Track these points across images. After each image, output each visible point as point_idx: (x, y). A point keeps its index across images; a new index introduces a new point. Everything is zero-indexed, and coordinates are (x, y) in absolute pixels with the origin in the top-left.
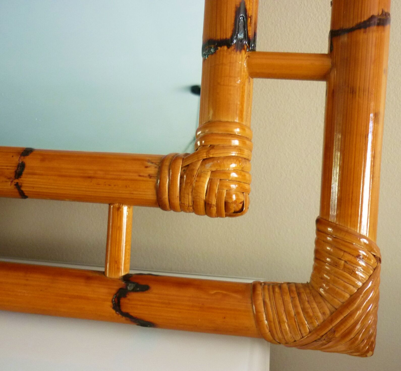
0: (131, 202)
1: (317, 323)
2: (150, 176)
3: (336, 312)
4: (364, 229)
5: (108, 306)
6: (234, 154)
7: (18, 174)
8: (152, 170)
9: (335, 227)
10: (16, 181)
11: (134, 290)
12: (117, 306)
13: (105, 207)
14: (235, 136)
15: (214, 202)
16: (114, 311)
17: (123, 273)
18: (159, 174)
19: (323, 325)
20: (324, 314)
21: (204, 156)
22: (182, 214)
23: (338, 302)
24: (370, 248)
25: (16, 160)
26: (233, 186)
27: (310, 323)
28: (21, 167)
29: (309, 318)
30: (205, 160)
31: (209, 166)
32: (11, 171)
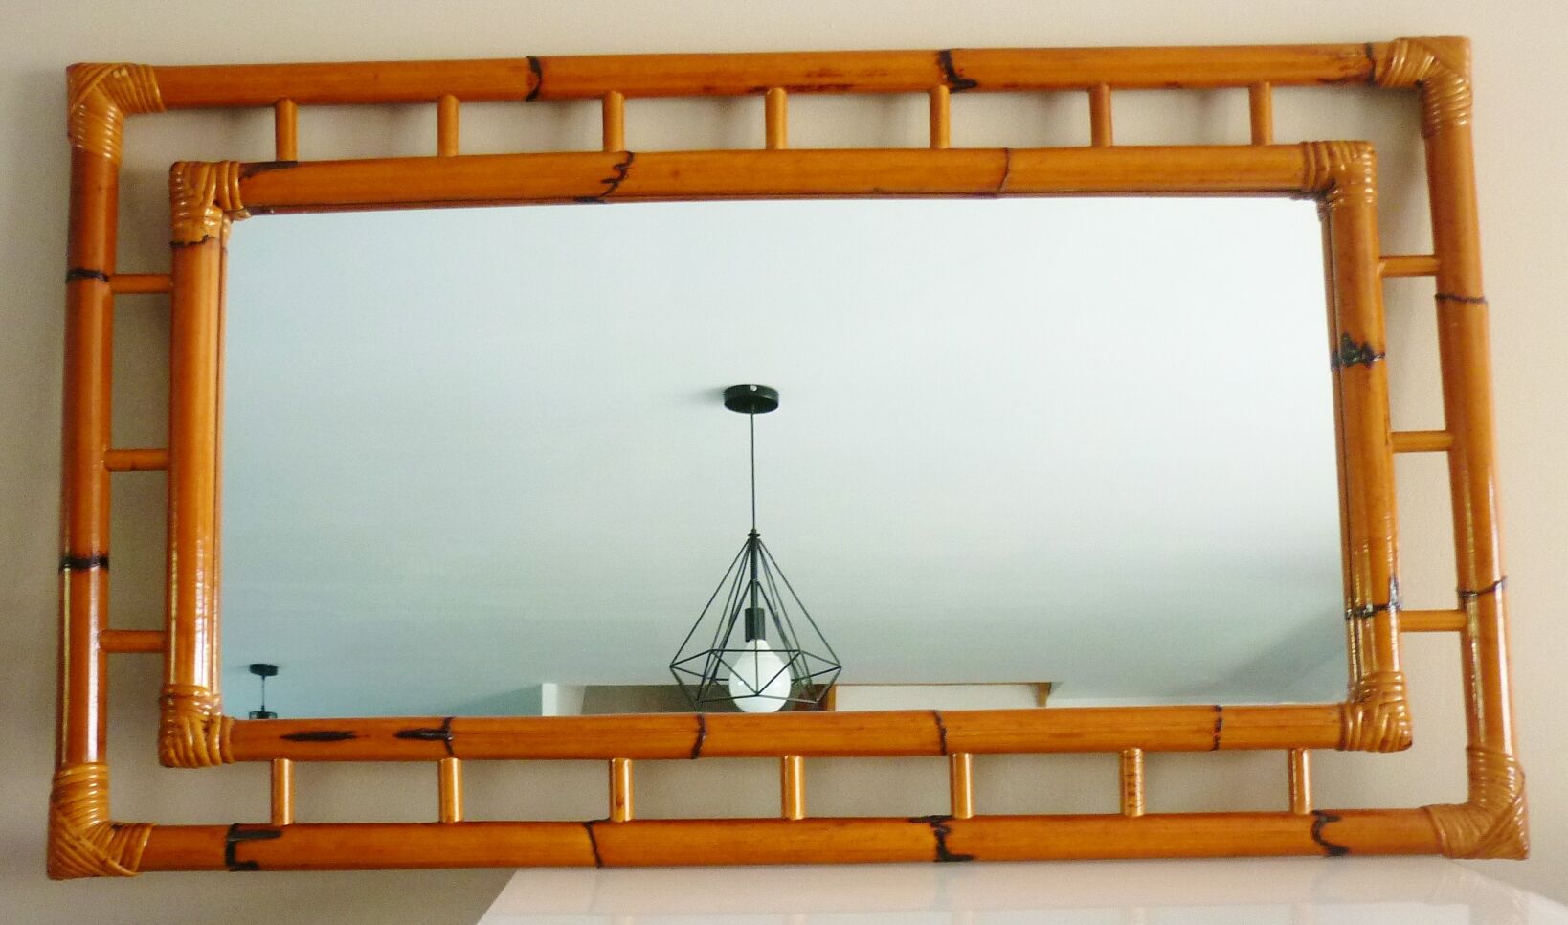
0: (1314, 745)
1: (1485, 831)
2: (1335, 721)
3: (1499, 820)
4: (1508, 749)
5: (1308, 840)
6: (1399, 698)
7: (1218, 729)
8: (1336, 716)
9: (1487, 751)
10: (1218, 734)
11: (1328, 821)
12: (1316, 836)
13: (1284, 753)
14: (1397, 683)
15: (1391, 738)
16: (1313, 841)
17: (1307, 810)
18: (1343, 720)
19: (1489, 833)
20: (1489, 823)
21: (1381, 701)
22: (1355, 753)
23: (1499, 812)
24: (1516, 765)
25: (1214, 716)
26: (1403, 724)
27: (1481, 832)
28: (1220, 721)
29: (1479, 828)
30: (1382, 706)
31: (1386, 709)
32: (1211, 726)
